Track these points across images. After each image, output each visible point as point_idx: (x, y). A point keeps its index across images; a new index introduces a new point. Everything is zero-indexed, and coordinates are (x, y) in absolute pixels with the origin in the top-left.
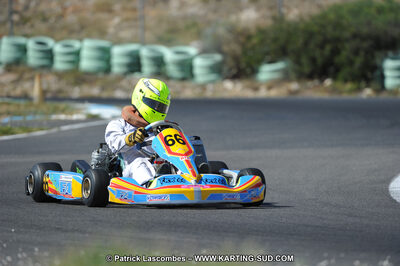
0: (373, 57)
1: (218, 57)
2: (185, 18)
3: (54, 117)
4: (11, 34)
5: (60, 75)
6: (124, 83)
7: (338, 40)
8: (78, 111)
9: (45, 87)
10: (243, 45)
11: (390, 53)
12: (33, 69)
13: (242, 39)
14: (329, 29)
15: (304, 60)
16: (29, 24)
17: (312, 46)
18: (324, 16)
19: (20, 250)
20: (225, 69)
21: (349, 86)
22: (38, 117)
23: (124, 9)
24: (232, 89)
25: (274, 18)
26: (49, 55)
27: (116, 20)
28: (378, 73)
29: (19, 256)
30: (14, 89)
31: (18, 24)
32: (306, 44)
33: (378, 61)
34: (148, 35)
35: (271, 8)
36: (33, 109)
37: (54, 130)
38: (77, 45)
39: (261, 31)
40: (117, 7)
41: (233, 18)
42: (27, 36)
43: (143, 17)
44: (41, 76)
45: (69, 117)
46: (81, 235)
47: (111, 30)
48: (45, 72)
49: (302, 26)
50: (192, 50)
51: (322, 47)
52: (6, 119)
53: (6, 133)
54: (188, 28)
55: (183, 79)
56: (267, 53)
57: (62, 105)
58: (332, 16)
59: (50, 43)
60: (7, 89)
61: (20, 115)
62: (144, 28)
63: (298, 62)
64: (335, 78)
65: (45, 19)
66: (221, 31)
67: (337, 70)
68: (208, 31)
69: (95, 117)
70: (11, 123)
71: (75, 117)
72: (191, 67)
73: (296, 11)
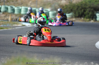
0: (94, 13)
1: (55, 12)
2: (47, 2)
3: (14, 25)
4: (4, 5)
5: (16, 15)
7: (85, 8)
8: (20, 24)
9: (12, 18)
11: (98, 12)
12: (9, 13)
13: (62, 8)
14: (83, 5)
15: (77, 13)
16: (8, 3)
18: (82, 2)
19: (2, 57)
21: (88, 20)
22: (10, 25)
25: (69, 2)
26: (13, 10)
27: (31, 2)
28: (95, 17)
29: (2, 59)
30: (5, 18)
31: (6, 2)
32: (77, 9)
34: (38, 6)
36: (9, 23)
37: (14, 28)
38: (20, 8)
39: (66, 6)
41: (59, 2)
42: (8, 5)
43: (37, 1)
44: (11, 15)
45: (18, 25)
47: (29, 4)
48: (12, 14)
49: (76, 5)
50: (49, 10)
51: (81, 10)
52: (2, 25)
53: (2, 29)
56: (68, 11)
57: (16, 22)
58: (84, 2)
59: (14, 7)
60: (3, 18)
61: (5, 24)
62: (37, 4)
63: (75, 13)
64: (84, 18)
65: (13, 1)
66: (56, 5)
67: (85, 16)
68: (53, 5)
69: (24, 26)
70: (3, 26)
71: (19, 25)
72: (49, 14)
73: (75, 1)
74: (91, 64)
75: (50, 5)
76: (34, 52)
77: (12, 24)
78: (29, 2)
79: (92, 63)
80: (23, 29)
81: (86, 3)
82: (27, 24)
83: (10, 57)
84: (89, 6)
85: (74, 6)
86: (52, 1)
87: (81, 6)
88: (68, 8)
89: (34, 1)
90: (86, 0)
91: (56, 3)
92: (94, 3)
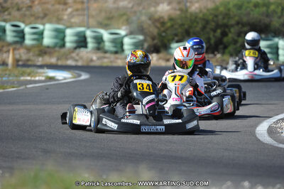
1: (141, 37)
2: (118, 9)
3: (22, 78)
5: (29, 49)
6: (74, 55)
7: (226, 26)
8: (40, 74)
9: (18, 57)
12: (10, 44)
13: (159, 25)
14: (220, 17)
16: (6, 13)
17: (208, 30)
18: (216, 9)
20: (146, 45)
22: (11, 78)
23: (75, 2)
25: (181, 10)
26: (21, 35)
27: (69, 10)
32: (204, 28)
34: (92, 21)
35: (179, 3)
36: (7, 72)
37: (22, 88)
38: (41, 27)
39: (171, 19)
40: (70, 1)
41: (152, 9)
42: (5, 21)
43: (88, 8)
44: (14, 49)
45: (33, 79)
47: (65, 17)
48: (18, 46)
49: (201, 15)
51: (215, 31)
54: (120, 16)
55: (116, 53)
56: (176, 35)
57: (28, 70)
58: (222, 9)
59: (22, 25)
64: (223, 53)
65: (19, 9)
66: (144, 18)
67: (225, 47)
68: (134, 18)
69: (52, 79)
71: (37, 78)
72: (122, 44)
73: (197, 5)
74: (243, 186)
75: (125, 17)
76: (82, 154)
77: (16, 76)
78: (66, 10)
79: (246, 184)
80: (47, 89)
81: (229, 10)
82: (61, 76)
83: (11, 169)
84: (237, 18)
85: (194, 19)
86: (132, 7)
87: (213, 21)
88: (176, 26)
89: (79, 6)
90: (229, 3)
91: (144, 11)
92: (252, 10)
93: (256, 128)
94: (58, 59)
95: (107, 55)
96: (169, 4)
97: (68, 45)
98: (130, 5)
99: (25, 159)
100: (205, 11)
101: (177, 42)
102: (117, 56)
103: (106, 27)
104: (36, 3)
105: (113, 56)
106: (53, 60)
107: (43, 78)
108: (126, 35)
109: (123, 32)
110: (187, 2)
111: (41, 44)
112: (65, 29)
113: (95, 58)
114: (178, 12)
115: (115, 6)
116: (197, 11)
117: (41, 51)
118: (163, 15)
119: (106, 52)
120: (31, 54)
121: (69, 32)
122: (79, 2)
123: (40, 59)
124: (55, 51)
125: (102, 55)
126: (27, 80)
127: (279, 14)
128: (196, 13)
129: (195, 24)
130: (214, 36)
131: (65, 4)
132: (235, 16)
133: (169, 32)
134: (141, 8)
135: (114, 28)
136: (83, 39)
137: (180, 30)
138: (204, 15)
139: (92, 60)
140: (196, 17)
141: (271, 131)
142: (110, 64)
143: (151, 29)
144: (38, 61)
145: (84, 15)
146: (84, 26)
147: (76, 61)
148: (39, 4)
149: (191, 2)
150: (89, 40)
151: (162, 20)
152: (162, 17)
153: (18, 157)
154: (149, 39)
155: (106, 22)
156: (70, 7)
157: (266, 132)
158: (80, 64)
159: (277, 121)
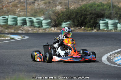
0: (96, 20)
1: (50, 20)
2: (39, 8)
5: (2, 26)
6: (21, 28)
7: (86, 15)
10: (57, 17)
11: (102, 19)
13: (57, 15)
14: (83, 11)
15: (76, 21)
17: (78, 17)
18: (81, 8)
20: (53, 24)
21: (89, 28)
23: (21, 6)
24: (54, 30)
25: (66, 8)
27: (19, 9)
28: (98, 24)
32: (76, 16)
33: (98, 21)
34: (28, 13)
35: (65, 5)
37: (0, 43)
38: (7, 17)
39: (62, 12)
40: (19, 6)
41: (54, 8)
45: (5, 39)
46: (9, 74)
47: (17, 12)
51: (81, 17)
54: (40, 12)
55: (39, 27)
56: (64, 19)
57: (3, 35)
58: (84, 8)
64: (85, 26)
66: (50, 12)
67: (86, 24)
68: (47, 12)
69: (13, 39)
71: (6, 39)
72: (42, 23)
73: (73, 6)
75: (42, 12)
78: (17, 9)
81: (87, 8)
82: (17, 37)
84: (90, 12)
85: (72, 12)
86: (46, 8)
87: (80, 13)
88: (65, 15)
89: (23, 8)
90: (86, 5)
91: (50, 9)
92: (97, 8)
93: (102, 58)
94: (14, 30)
95: (36, 28)
96: (61, 6)
97: (19, 24)
98: (44, 7)
99: (5, 73)
100: (76, 9)
101: (65, 22)
102: (40, 28)
103: (34, 16)
104: (4, 6)
105: (38, 29)
106: (13, 31)
107: (9, 39)
108: (43, 20)
109: (42, 19)
110: (69, 5)
111: (7, 24)
112: (17, 18)
113: (30, 30)
114: (65, 10)
115: (38, 7)
116: (73, 9)
117: (7, 27)
118: (58, 11)
119: (35, 27)
120: (3, 28)
121: (19, 19)
122: (23, 6)
123: (7, 30)
124: (13, 27)
125: (33, 28)
126: (2, 40)
127: (108, 9)
128: (73, 10)
129: (73, 14)
130: (81, 19)
131: (17, 7)
132: (89, 10)
133: (61, 18)
134: (49, 8)
135: (38, 17)
136: (25, 22)
137: (66, 17)
138: (76, 10)
139: (29, 31)
140: (73, 12)
141: (108, 59)
142: (37, 32)
143: (54, 17)
144: (6, 31)
145: (25, 11)
146: (25, 16)
147: (22, 31)
148: (5, 7)
149: (70, 5)
150: (27, 22)
151: (58, 13)
152: (59, 12)
153: (2, 72)
154: (53, 21)
155: (35, 14)
156: (19, 8)
157: (106, 59)
158: (24, 32)
159: (110, 55)
